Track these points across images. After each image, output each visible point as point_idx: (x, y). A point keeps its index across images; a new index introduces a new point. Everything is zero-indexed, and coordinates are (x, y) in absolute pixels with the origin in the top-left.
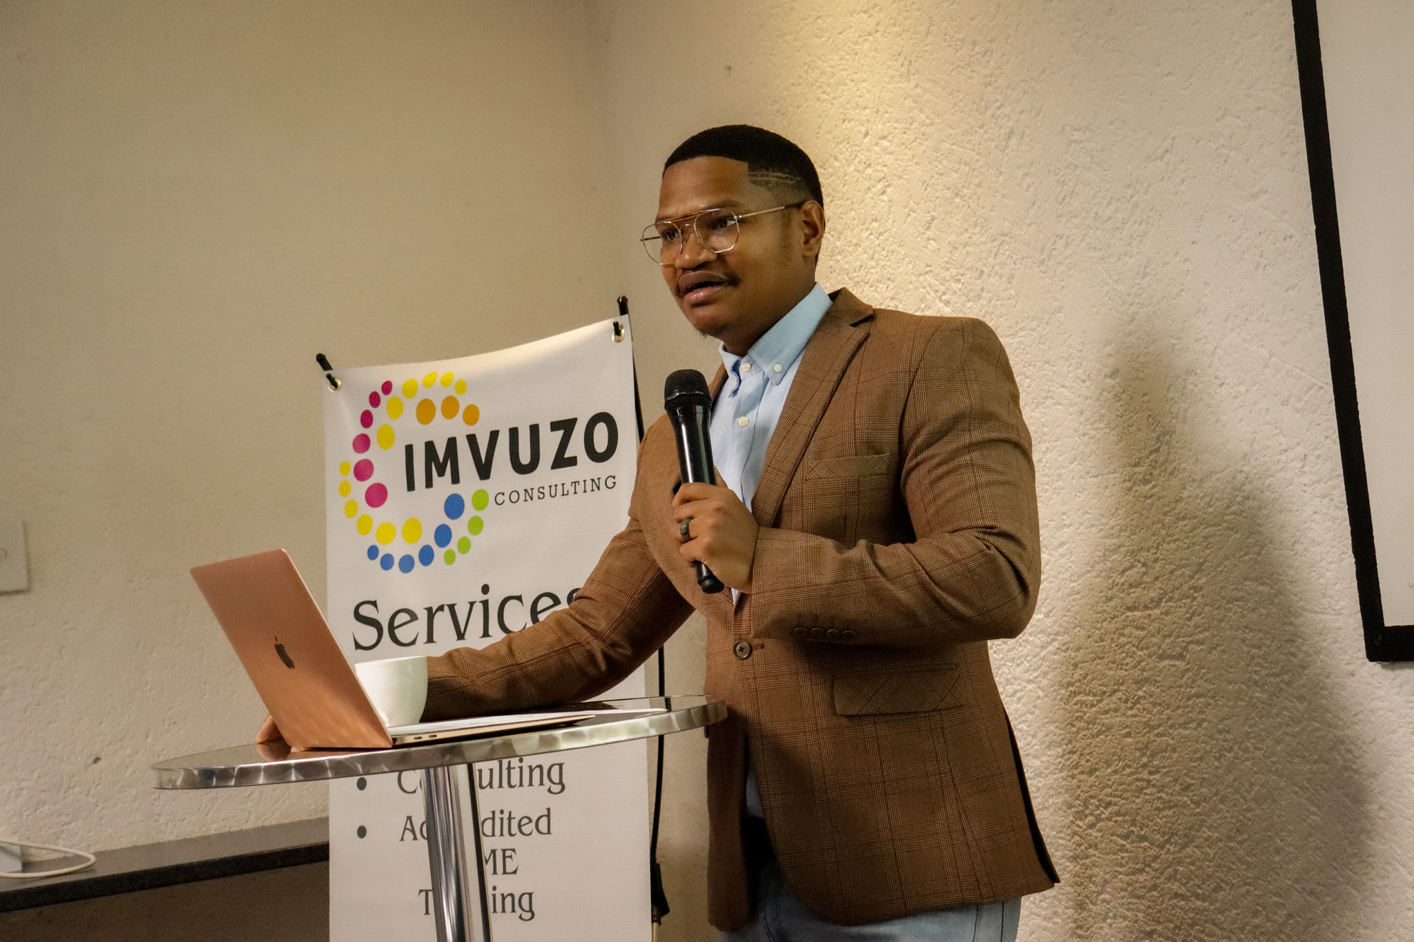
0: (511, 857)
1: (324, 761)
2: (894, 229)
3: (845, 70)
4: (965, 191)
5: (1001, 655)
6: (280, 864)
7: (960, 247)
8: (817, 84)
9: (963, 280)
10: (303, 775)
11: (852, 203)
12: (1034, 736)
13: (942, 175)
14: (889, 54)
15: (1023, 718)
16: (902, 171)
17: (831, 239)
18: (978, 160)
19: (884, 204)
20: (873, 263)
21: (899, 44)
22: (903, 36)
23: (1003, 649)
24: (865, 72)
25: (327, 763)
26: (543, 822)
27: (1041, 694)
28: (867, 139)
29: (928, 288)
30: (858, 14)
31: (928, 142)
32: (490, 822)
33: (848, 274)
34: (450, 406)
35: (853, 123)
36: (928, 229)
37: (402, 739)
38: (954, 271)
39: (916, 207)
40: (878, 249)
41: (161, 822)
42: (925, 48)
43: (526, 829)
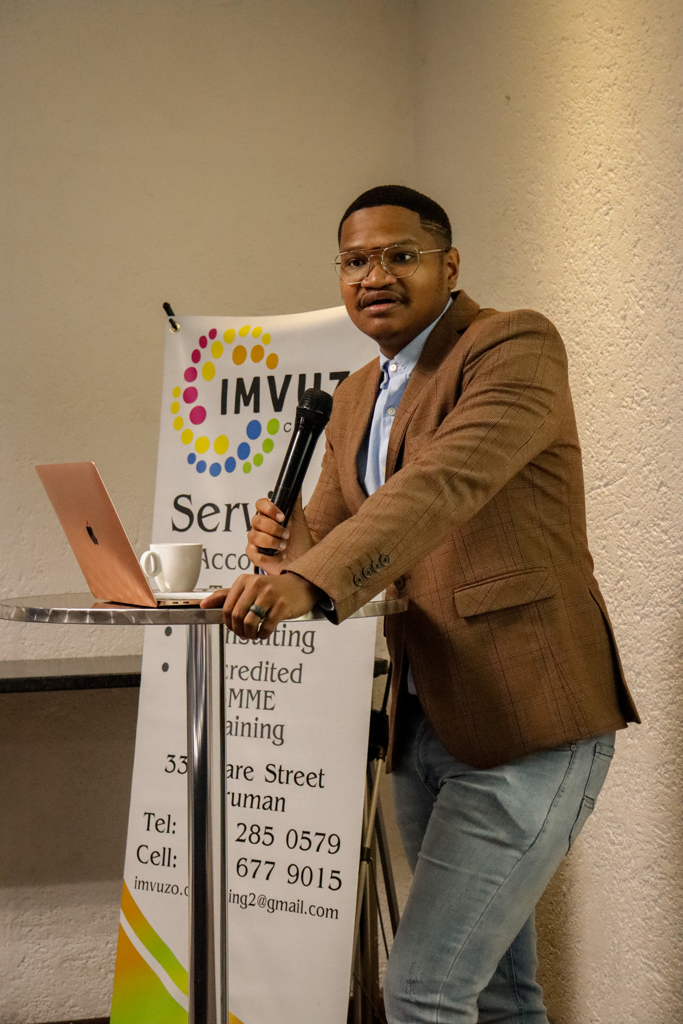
0: (270, 697)
1: (110, 612)
2: (612, 244)
3: (589, 112)
4: (663, 221)
5: (654, 583)
6: (106, 685)
7: (656, 265)
8: (569, 120)
9: (655, 291)
10: (95, 620)
11: (585, 219)
12: (671, 647)
13: (649, 206)
14: (621, 104)
15: (665, 633)
16: (621, 199)
17: (568, 245)
18: (674, 198)
19: (606, 222)
20: (595, 268)
21: (629, 97)
22: (633, 91)
23: (656, 578)
24: (603, 116)
25: (111, 613)
26: (297, 673)
27: (679, 616)
28: (599, 170)
29: (630, 293)
30: (603, 68)
31: (641, 178)
32: (258, 669)
33: (576, 275)
34: (258, 353)
35: (591, 156)
36: (635, 247)
37: (164, 602)
38: (649, 283)
39: (628, 229)
40: (599, 258)
41: (26, 644)
42: (647, 104)
43: (283, 678)
